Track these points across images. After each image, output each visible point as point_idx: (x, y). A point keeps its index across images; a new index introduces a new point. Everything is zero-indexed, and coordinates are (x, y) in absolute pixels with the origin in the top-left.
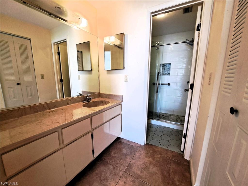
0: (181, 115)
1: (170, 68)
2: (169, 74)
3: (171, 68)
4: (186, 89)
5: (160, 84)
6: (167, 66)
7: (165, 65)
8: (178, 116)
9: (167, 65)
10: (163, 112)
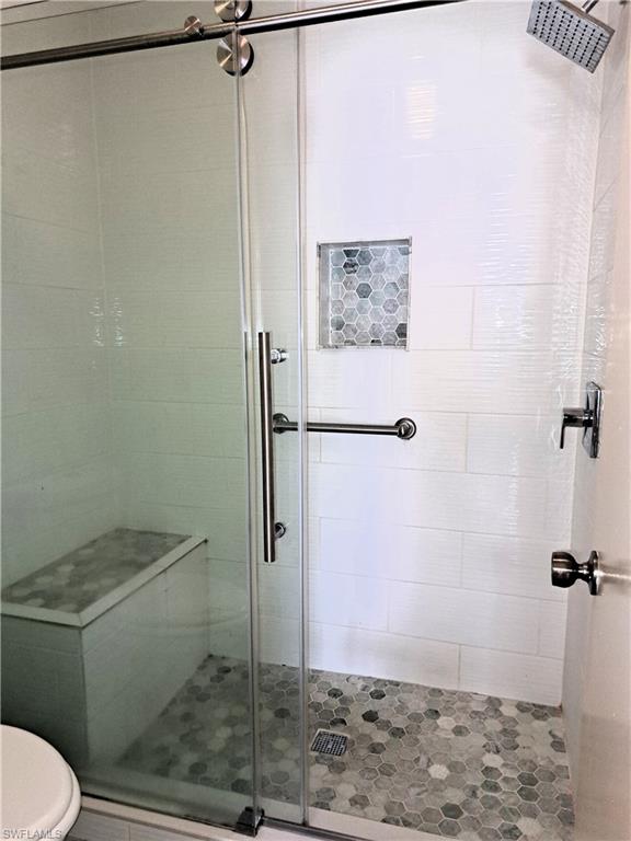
0: (526, 699)
1: (405, 280)
2: (402, 331)
3: (413, 282)
4: (567, 558)
5: (300, 427)
6: (381, 268)
7: (365, 258)
8: (494, 704)
9: (386, 258)
10: (378, 670)
